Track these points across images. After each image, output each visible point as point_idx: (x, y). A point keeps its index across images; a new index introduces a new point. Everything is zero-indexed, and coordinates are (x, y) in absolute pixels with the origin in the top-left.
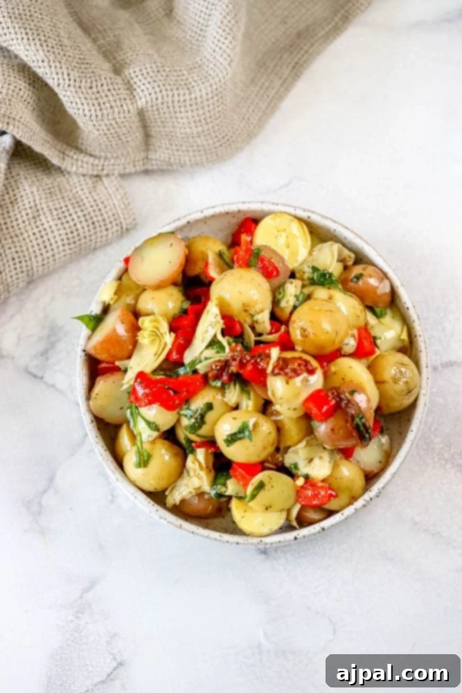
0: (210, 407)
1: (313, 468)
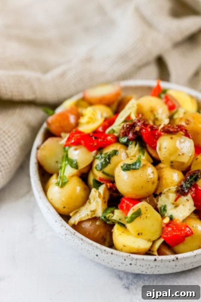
0: (115, 152)
1: (177, 212)
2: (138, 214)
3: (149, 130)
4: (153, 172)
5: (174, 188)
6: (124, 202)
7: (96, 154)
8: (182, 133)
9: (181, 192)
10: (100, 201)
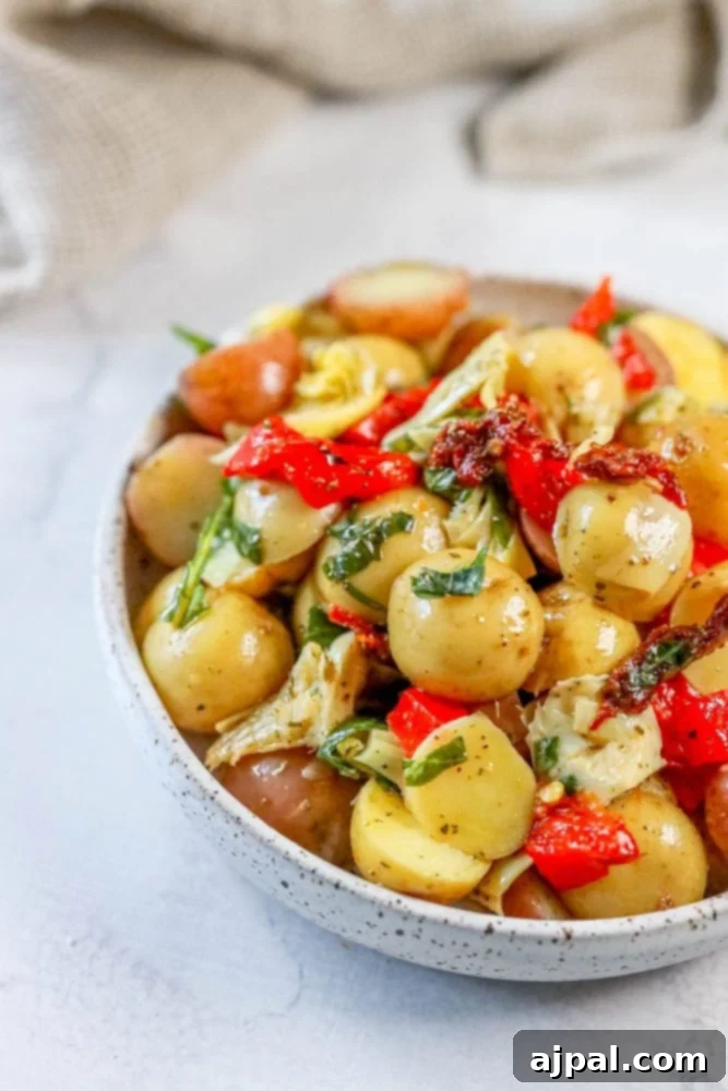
0: (401, 523)
1: (594, 766)
2: (452, 756)
3: (537, 457)
4: (526, 614)
5: (594, 682)
6: (409, 706)
7: (335, 520)
8: (654, 483)
9: (617, 698)
10: (327, 690)
